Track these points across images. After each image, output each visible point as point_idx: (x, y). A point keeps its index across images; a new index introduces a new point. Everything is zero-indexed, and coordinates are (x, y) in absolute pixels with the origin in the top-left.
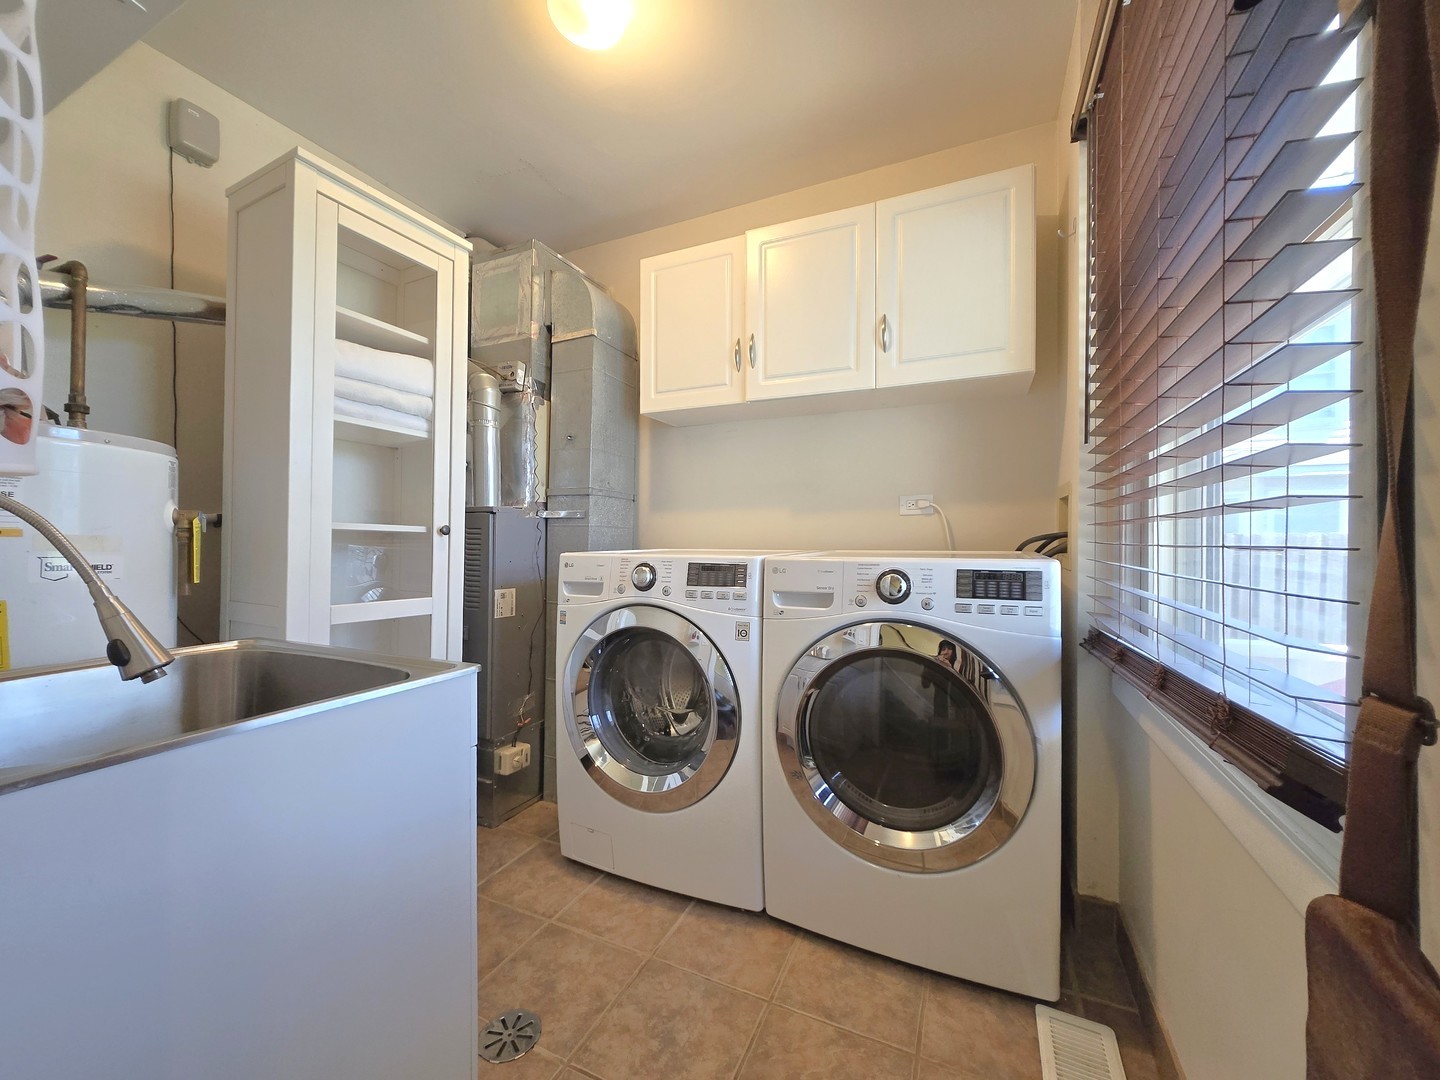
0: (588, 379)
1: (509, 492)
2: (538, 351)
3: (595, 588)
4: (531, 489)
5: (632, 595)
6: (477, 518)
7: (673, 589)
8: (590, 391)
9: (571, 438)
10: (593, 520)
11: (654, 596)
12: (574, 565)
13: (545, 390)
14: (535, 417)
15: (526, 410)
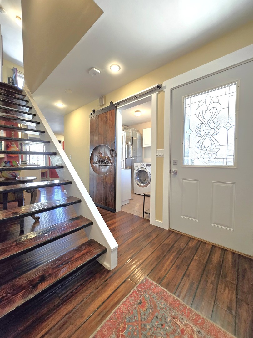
0: (137, 143)
1: (128, 156)
2: (131, 140)
3: (138, 166)
4: (131, 156)
5: (141, 167)
6: (126, 159)
7: (145, 166)
8: (137, 145)
9: (135, 150)
10: (137, 159)
11: (143, 167)
12: (135, 164)
13: (132, 144)
14: (131, 147)
15: (130, 147)
